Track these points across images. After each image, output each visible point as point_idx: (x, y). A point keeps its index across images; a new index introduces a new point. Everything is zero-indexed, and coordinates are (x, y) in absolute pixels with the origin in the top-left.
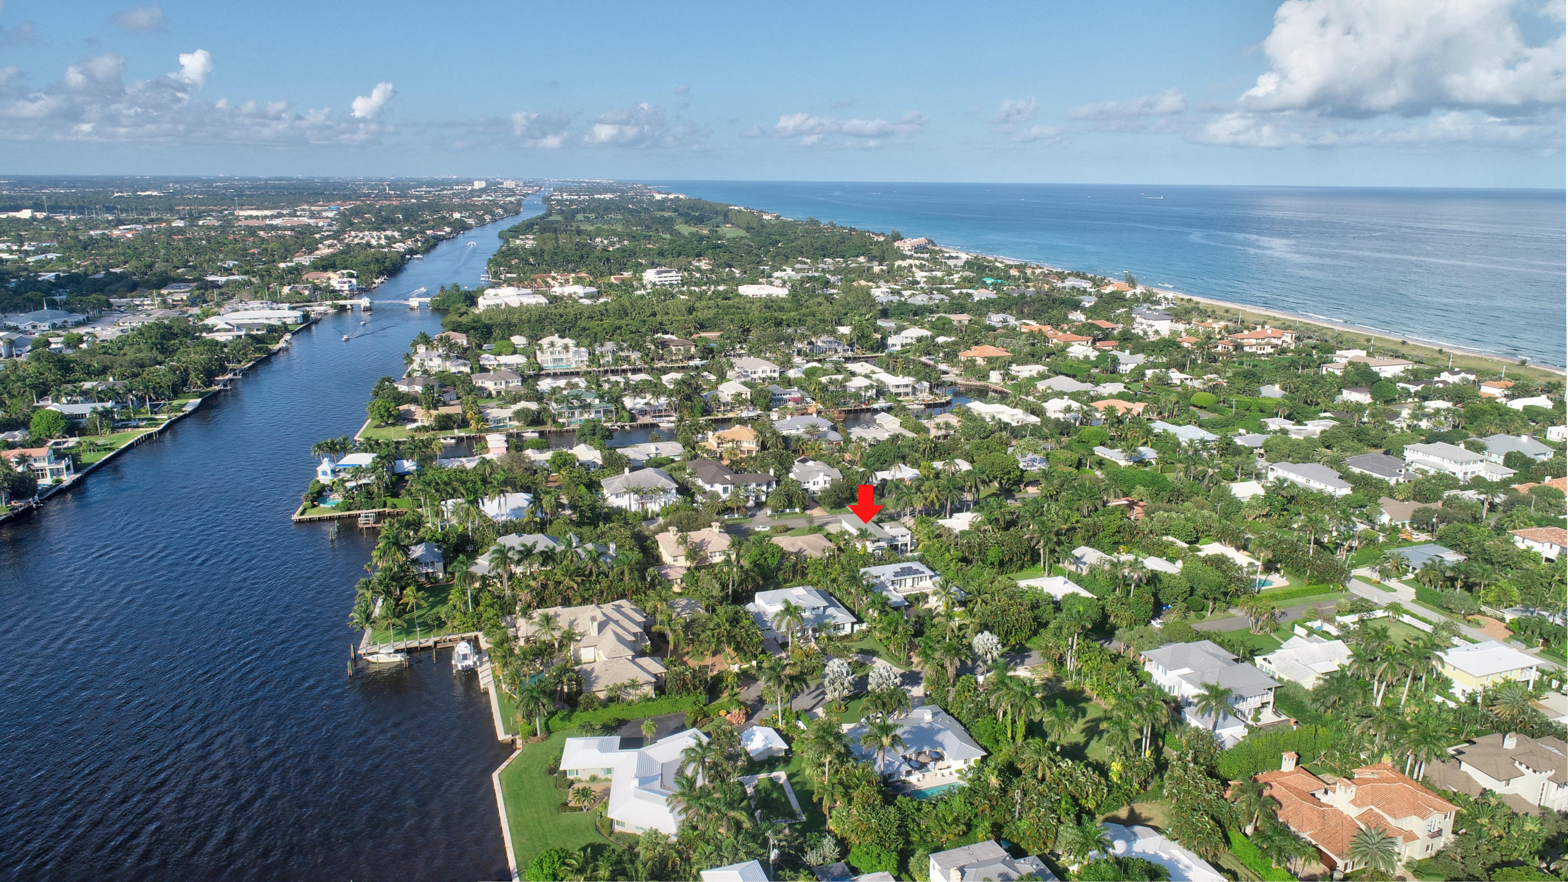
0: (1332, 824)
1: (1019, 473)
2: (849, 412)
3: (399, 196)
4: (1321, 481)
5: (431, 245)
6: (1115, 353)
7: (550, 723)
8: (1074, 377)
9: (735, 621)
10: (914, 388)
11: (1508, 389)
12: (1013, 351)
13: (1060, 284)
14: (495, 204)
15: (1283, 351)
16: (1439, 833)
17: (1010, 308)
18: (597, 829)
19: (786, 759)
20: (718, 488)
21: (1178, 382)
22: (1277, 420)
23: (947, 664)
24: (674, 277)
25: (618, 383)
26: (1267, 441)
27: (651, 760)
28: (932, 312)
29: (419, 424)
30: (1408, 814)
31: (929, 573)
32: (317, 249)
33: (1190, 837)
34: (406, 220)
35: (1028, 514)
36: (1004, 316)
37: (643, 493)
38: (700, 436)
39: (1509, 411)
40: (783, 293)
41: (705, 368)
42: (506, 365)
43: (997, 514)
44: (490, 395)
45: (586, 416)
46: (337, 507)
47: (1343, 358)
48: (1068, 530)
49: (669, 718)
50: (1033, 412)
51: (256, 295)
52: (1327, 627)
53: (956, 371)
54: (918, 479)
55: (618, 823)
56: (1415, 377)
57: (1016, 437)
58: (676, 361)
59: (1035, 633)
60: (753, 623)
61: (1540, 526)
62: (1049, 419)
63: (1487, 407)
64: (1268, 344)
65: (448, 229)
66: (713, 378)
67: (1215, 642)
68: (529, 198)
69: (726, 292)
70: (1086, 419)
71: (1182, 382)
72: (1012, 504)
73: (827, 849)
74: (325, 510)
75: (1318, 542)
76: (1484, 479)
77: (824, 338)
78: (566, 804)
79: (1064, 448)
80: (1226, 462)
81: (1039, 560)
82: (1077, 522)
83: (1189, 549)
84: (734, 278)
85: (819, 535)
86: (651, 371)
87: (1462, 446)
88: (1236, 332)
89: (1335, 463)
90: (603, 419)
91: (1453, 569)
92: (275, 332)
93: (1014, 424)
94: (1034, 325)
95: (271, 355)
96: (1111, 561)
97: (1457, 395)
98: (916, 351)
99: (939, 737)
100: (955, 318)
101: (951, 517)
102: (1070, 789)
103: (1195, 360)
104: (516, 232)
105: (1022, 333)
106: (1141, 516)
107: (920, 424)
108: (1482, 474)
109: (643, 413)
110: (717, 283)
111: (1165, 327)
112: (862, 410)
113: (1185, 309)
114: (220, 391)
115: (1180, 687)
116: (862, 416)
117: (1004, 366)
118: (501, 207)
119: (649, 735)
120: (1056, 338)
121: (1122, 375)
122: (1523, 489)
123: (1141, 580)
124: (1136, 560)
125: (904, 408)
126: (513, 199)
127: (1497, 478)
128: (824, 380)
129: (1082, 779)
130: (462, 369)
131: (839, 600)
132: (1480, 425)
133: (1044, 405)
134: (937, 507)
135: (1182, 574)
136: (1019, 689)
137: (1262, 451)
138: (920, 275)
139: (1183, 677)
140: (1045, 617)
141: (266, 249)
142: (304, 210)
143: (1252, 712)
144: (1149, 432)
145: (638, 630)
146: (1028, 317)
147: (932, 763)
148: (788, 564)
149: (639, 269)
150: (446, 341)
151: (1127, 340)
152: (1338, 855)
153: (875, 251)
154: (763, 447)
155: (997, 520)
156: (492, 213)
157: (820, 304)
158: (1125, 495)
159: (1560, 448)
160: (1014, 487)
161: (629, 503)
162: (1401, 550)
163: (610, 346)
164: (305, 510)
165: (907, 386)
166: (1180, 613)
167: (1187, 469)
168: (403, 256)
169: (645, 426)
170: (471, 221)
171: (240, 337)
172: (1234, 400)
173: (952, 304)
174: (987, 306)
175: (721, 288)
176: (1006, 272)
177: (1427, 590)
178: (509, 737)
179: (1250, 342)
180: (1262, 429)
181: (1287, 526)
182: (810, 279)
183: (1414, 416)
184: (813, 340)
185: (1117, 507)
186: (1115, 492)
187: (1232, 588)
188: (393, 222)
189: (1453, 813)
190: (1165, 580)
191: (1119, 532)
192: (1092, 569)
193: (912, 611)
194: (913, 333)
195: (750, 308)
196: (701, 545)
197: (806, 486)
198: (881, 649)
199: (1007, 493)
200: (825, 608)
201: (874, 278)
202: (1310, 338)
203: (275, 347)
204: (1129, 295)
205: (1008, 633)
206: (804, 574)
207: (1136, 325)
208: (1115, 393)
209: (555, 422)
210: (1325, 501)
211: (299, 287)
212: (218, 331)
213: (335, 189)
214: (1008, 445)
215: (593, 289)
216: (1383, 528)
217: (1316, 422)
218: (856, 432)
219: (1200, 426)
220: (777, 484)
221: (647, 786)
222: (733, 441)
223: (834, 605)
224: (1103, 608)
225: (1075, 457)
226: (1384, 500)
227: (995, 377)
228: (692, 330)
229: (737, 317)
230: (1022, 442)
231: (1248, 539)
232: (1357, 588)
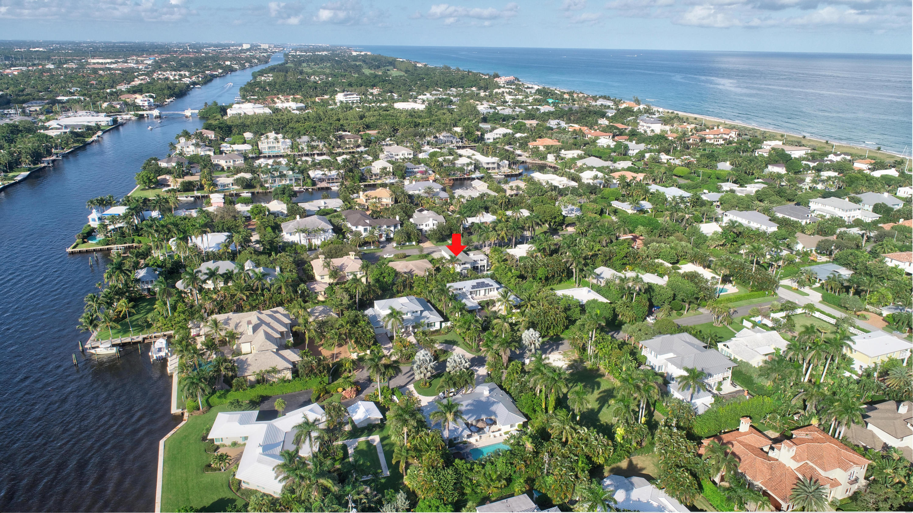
0: (778, 474)
1: (562, 218)
2: (457, 179)
3: (196, 52)
4: (758, 223)
5: (208, 80)
6: (626, 143)
7: (210, 400)
8: (600, 158)
9: (355, 322)
10: (498, 165)
11: (871, 164)
12: (563, 142)
13: (594, 103)
14: (254, 57)
15: (730, 142)
16: (856, 480)
17: (562, 117)
18: (229, 486)
19: (381, 426)
20: (361, 229)
21: (665, 161)
22: (728, 184)
23: (502, 353)
24: (355, 98)
25: (307, 161)
26: (722, 197)
27: (277, 430)
28: (514, 119)
29: (172, 187)
30: (834, 467)
31: (496, 286)
32: (133, 81)
33: (674, 489)
34: (196, 65)
35: (565, 245)
36: (557, 121)
37: (309, 232)
38: (355, 195)
39: (873, 178)
40: (422, 107)
41: (366, 152)
42: (238, 150)
43: (545, 245)
44: (223, 170)
45: (283, 182)
46: (99, 243)
47: (768, 146)
48: (592, 256)
49: (300, 394)
50: (573, 179)
51: (84, 108)
52: (766, 321)
53: (526, 154)
54: (494, 222)
55: (244, 482)
56: (813, 158)
57: (562, 195)
58: (349, 148)
59: (567, 328)
60: (369, 323)
61: (901, 251)
62: (583, 183)
63: (859, 175)
64: (721, 138)
65: (220, 71)
66: (370, 158)
67: (690, 333)
68: (276, 54)
69: (386, 107)
70: (607, 183)
71: (668, 161)
72: (556, 239)
73: (399, 502)
74: (91, 245)
75: (758, 263)
76: (862, 221)
77: (444, 134)
78: (209, 466)
79: (592, 202)
80: (696, 210)
81: (572, 276)
82: (599, 250)
83: (673, 268)
84: (393, 99)
85: (426, 260)
86: (331, 154)
87: (847, 199)
88: (701, 130)
89: (766, 211)
90: (294, 184)
91: (849, 281)
92: (91, 130)
93: (561, 187)
94: (577, 126)
95: (86, 145)
96: (620, 277)
97: (839, 168)
98: (502, 142)
99: (493, 408)
100: (528, 122)
101: (515, 246)
102: (585, 450)
103: (676, 147)
104: (261, 73)
105: (569, 131)
106: (641, 246)
107: (500, 187)
108: (860, 217)
109: (321, 180)
110: (382, 102)
111: (658, 128)
112: (465, 179)
113: (670, 117)
114: (45, 167)
115: (666, 366)
116: (466, 182)
117: (556, 151)
118: (257, 59)
119: (280, 409)
120: (590, 134)
121: (630, 157)
122: (887, 227)
123: (640, 290)
124: (637, 276)
125: (490, 177)
126: (265, 54)
127: (869, 220)
128: (441, 159)
129: (595, 443)
130: (208, 153)
131: (433, 306)
132: (856, 187)
133: (581, 175)
134: (506, 240)
135: (668, 285)
136: (551, 375)
137: (718, 204)
138: (508, 98)
139: (669, 360)
140: (574, 317)
141: (101, 81)
142: (133, 59)
143: (716, 385)
144: (647, 191)
145: (284, 329)
146: (574, 122)
147: (487, 427)
148: (400, 280)
149: (335, 92)
150: (200, 136)
151: (634, 135)
152: (783, 500)
153: (482, 84)
154: (396, 201)
155: (544, 249)
156: (250, 62)
157: (444, 114)
158: (631, 232)
159: (908, 201)
160: (559, 228)
161: (299, 239)
162: (812, 267)
163: (305, 138)
164: (77, 245)
165: (494, 163)
166: (666, 312)
167: (672, 214)
168: (188, 86)
169: (322, 189)
170: (236, 67)
171: (65, 133)
172: (701, 171)
173: (526, 114)
174: (549, 115)
175: (384, 105)
176: (561, 96)
177: (830, 295)
178: (179, 411)
179: (710, 137)
180: (718, 190)
181: (736, 252)
182: (440, 99)
183: (814, 181)
184: (438, 135)
185: (625, 240)
186: (624, 230)
187: (701, 294)
188: (187, 66)
189: (866, 466)
190: (657, 290)
191: (626, 257)
192: (608, 282)
193: (483, 313)
194: (501, 131)
195: (400, 116)
196: (341, 268)
197: (421, 227)
198: (460, 340)
199: (554, 231)
200: (422, 312)
201: (481, 100)
202: (746, 135)
203: (90, 140)
204: (635, 109)
205: (548, 328)
206: (411, 287)
207: (640, 127)
208: (626, 167)
209: (262, 186)
210: (760, 235)
211: (114, 103)
212: (52, 129)
213: (156, 48)
214: (556, 200)
215: (302, 105)
216: (798, 253)
217: (753, 185)
218: (458, 192)
219: (679, 188)
220: (401, 226)
221: (270, 452)
222: (376, 198)
223: (429, 309)
224: (614, 310)
225: (599, 207)
226: (798, 234)
227: (551, 158)
228: (362, 128)
229: (391, 121)
230: (565, 198)
231: (711, 261)
232: (783, 294)
